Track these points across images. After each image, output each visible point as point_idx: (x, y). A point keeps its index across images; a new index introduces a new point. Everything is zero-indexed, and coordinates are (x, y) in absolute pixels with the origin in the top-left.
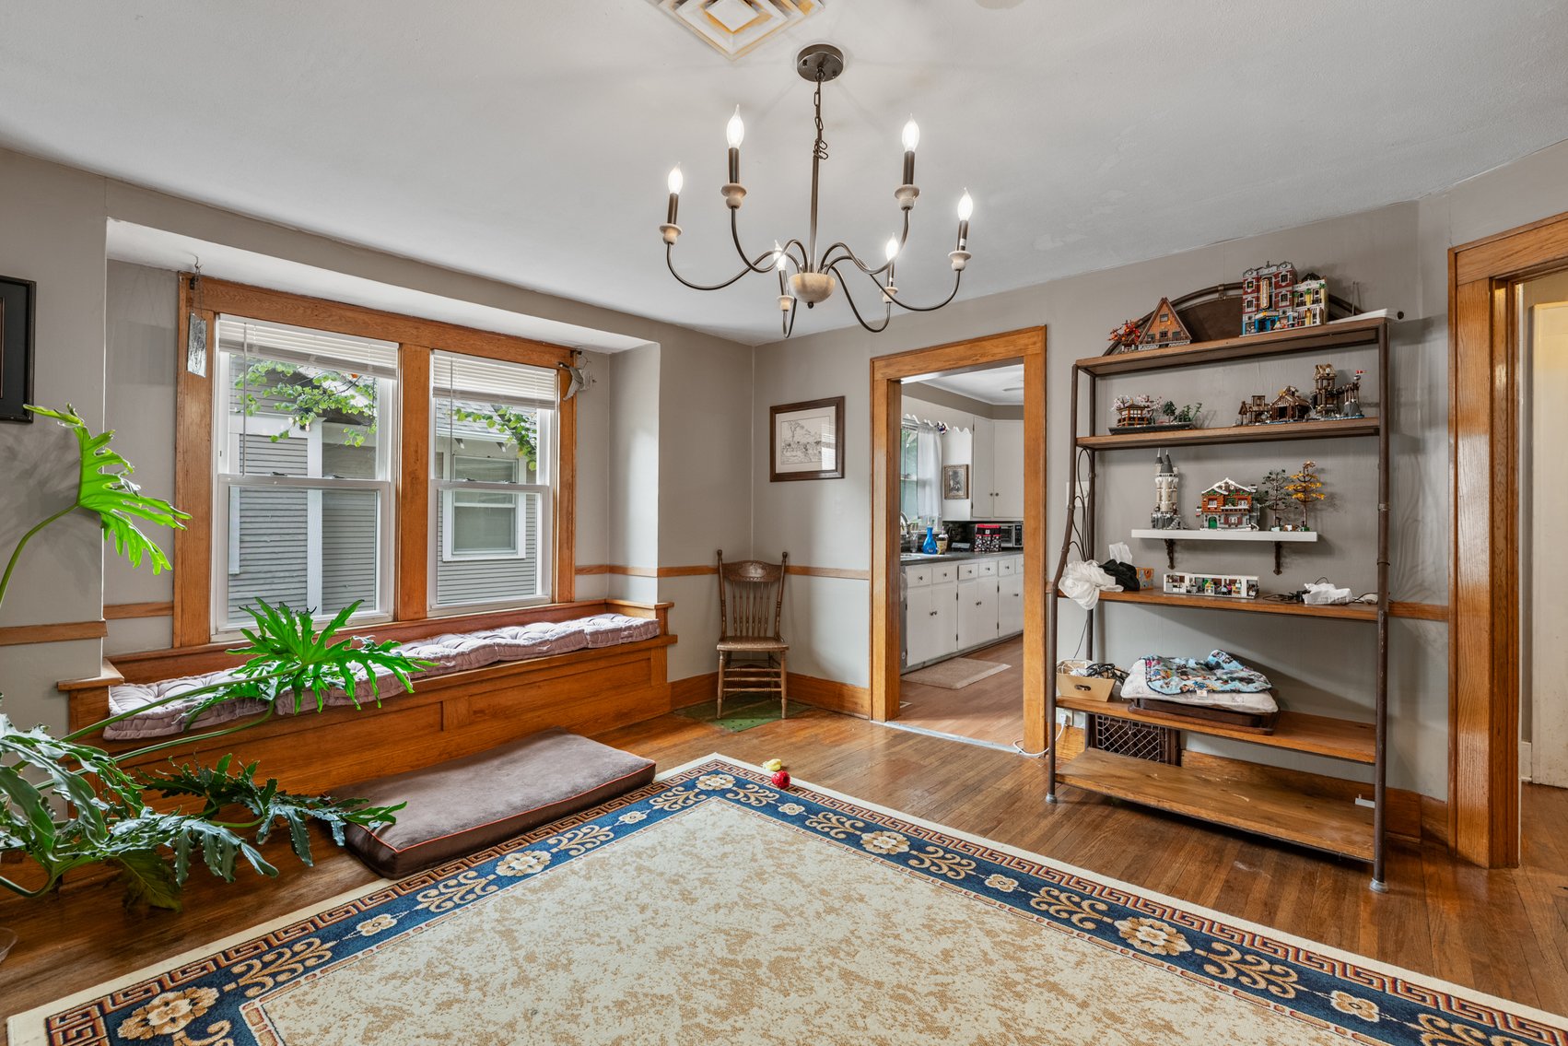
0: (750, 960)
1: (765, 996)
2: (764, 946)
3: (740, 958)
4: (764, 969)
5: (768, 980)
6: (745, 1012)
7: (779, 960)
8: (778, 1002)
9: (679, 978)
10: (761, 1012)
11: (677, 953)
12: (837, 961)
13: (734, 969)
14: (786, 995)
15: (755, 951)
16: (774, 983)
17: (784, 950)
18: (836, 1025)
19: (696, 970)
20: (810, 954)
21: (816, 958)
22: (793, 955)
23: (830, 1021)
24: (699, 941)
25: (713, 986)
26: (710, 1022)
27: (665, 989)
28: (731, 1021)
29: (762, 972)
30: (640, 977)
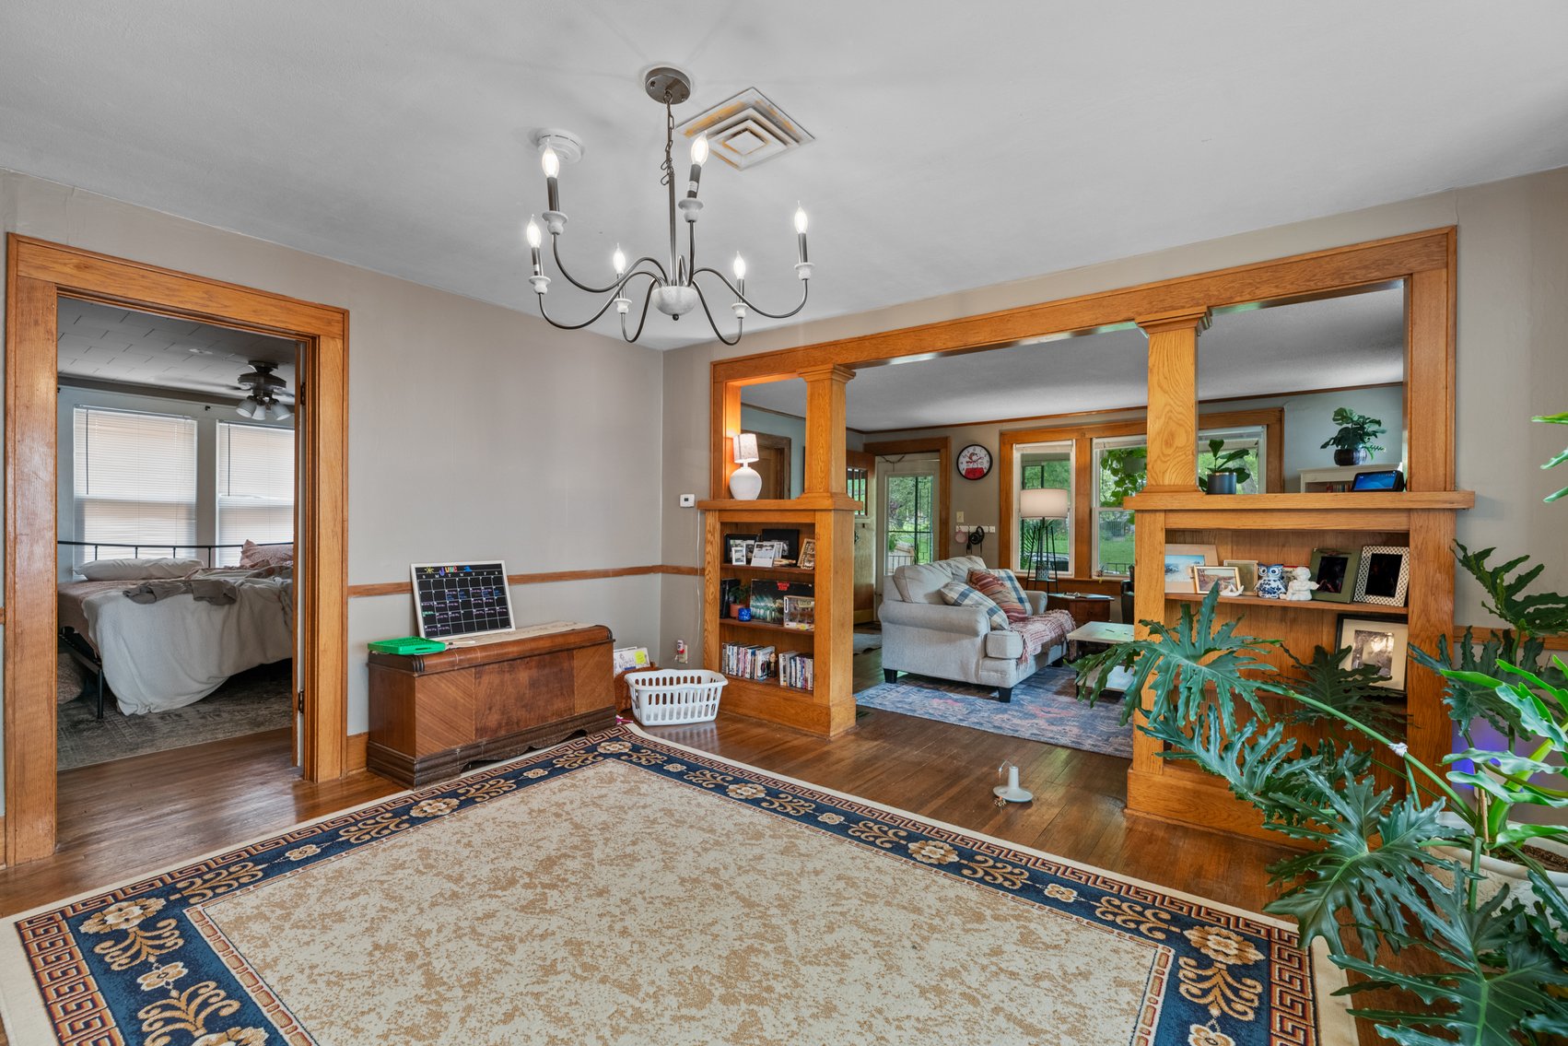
0: (732, 1004)
1: (716, 966)
2: (717, 1023)
3: (744, 1006)
4: (717, 993)
5: (714, 981)
6: (734, 952)
7: (700, 1005)
8: (704, 961)
9: (801, 982)
10: (720, 953)
11: (816, 1010)
12: (637, 1004)
13: (748, 992)
14: (696, 968)
15: (728, 1015)
16: (706, 979)
17: (693, 1018)
18: (657, 944)
19: (788, 991)
20: (665, 1012)
21: (660, 1008)
22: (684, 1011)
23: (661, 948)
24: (794, 1027)
25: (766, 974)
26: (762, 944)
27: (811, 971)
28: (745, 945)
29: (719, 991)
30: (841, 981)
